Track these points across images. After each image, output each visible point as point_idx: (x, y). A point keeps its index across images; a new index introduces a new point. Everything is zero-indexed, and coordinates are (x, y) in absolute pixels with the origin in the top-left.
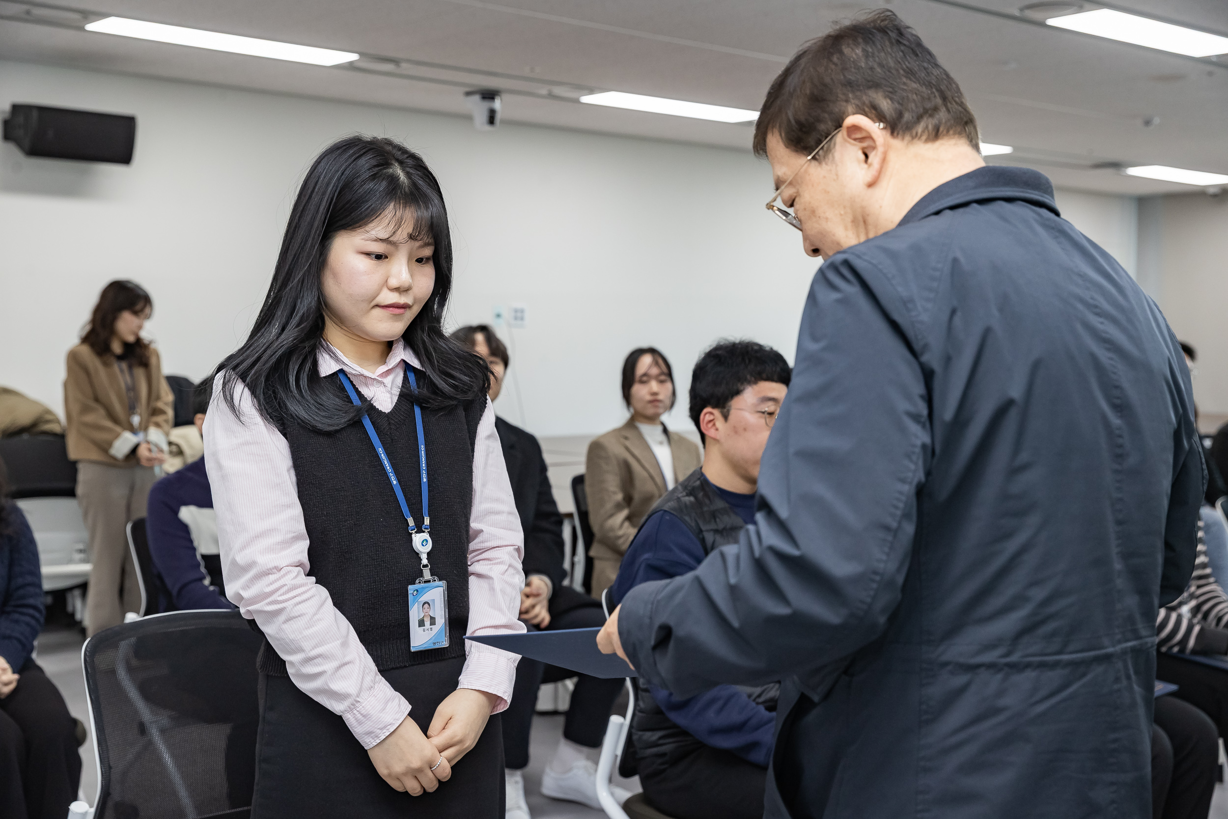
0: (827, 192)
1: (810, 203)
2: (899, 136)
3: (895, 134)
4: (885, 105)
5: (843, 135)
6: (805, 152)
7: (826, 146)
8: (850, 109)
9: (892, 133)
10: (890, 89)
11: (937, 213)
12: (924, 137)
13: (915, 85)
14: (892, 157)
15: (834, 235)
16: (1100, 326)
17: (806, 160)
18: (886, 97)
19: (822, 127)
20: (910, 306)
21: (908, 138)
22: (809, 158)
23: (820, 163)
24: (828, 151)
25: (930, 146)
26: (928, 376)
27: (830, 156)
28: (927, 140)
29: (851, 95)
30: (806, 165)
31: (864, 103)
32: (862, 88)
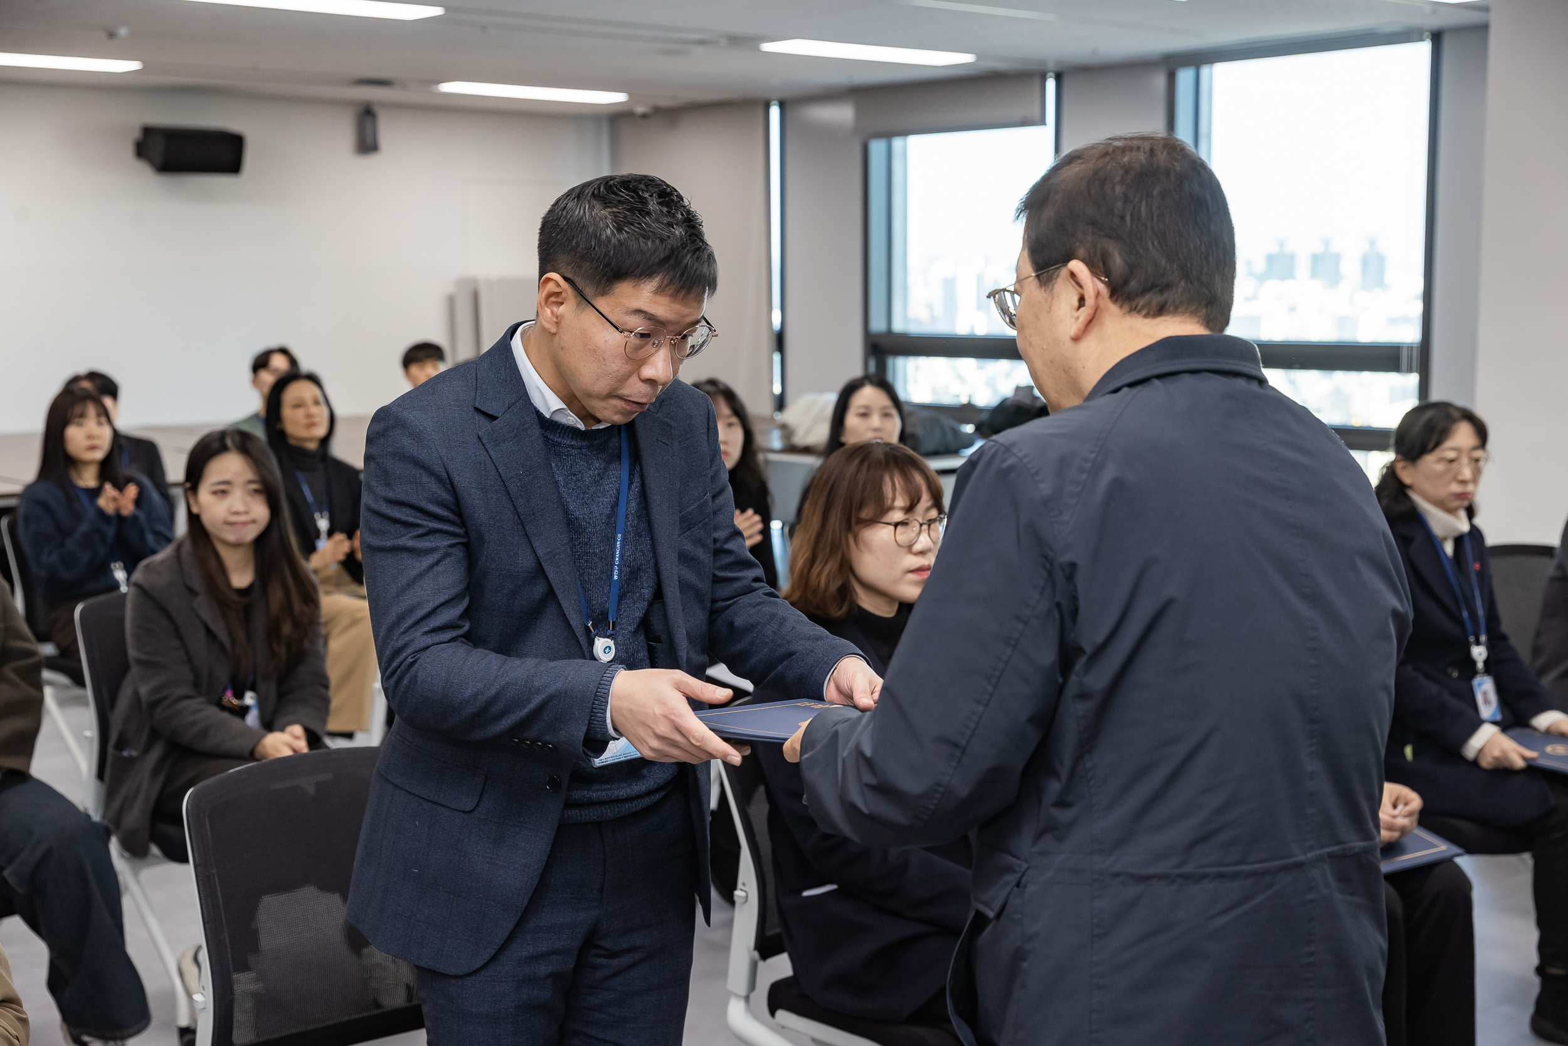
3: (1115, 297)
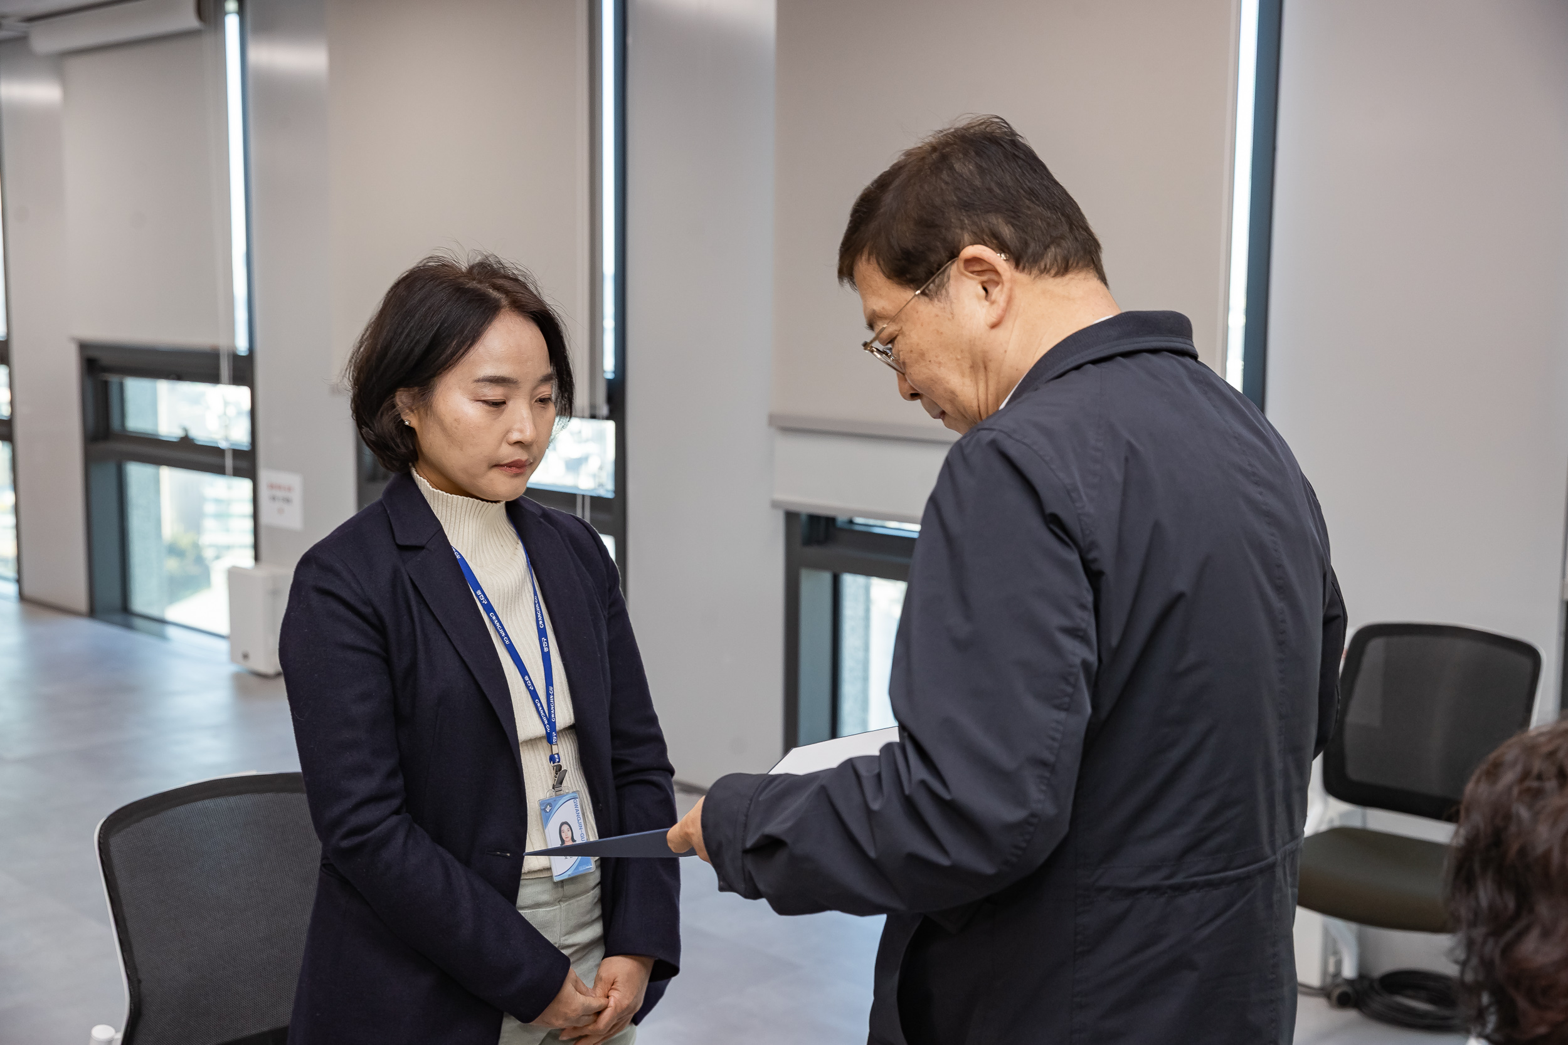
0: (939, 333)
1: (918, 345)
2: (1026, 271)
4: (1007, 231)
5: (958, 267)
6: (912, 286)
7: (939, 279)
8: (966, 237)
9: (1017, 266)
10: (1013, 214)
11: (1078, 368)
12: (1053, 272)
13: (1040, 209)
14: (1018, 293)
15: (948, 383)
16: (1259, 497)
17: (913, 295)
18: (1008, 223)
19: (933, 258)
20: (1074, 495)
21: (1035, 271)
22: (918, 292)
23: (931, 299)
24: (942, 286)
25: (1059, 280)
26: (1094, 576)
27: (944, 292)
29: (966, 221)
30: (913, 301)
31: (983, 231)
32: (979, 212)
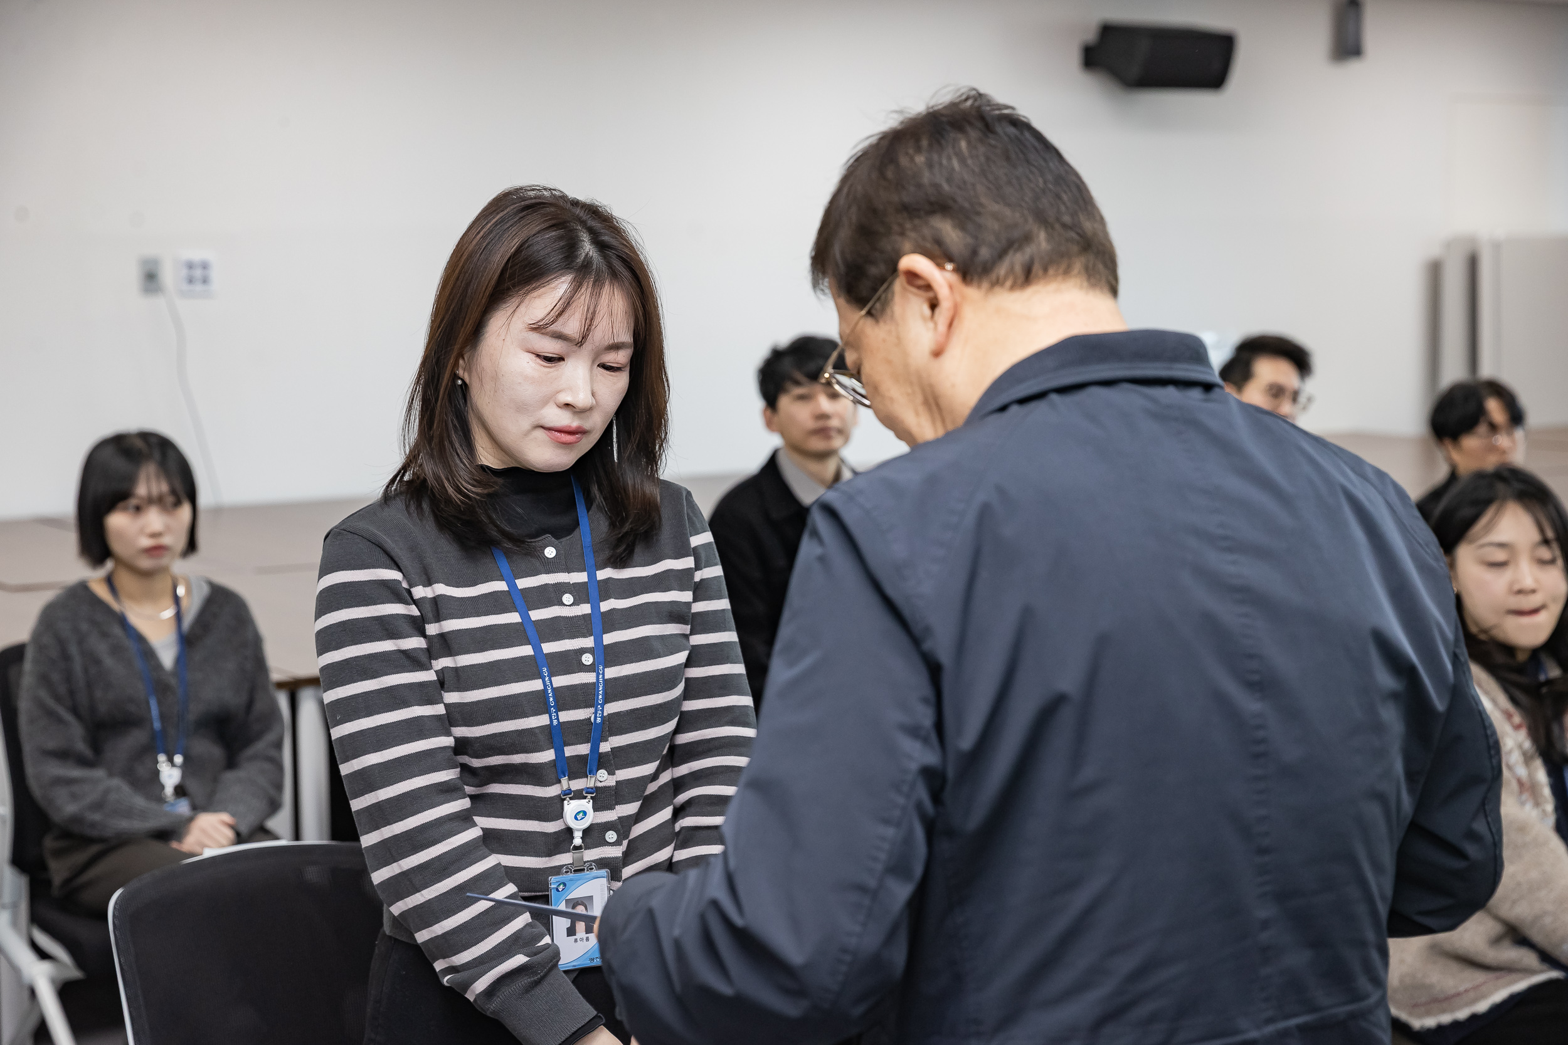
0: (889, 362)
2: (974, 282)
3: (968, 278)
4: (954, 239)
5: (900, 282)
6: (859, 305)
7: (883, 296)
8: (907, 245)
9: (965, 278)
10: (961, 215)
11: (1003, 409)
12: (1009, 283)
13: (995, 207)
14: (966, 312)
17: (860, 315)
18: (954, 227)
19: (873, 271)
20: (905, 572)
21: (985, 285)
22: (863, 312)
23: (877, 320)
24: (886, 303)
25: (1018, 295)
26: (934, 670)
27: (888, 311)
28: (1013, 288)
29: (908, 225)
30: (860, 323)
31: (924, 238)
32: (921, 214)
